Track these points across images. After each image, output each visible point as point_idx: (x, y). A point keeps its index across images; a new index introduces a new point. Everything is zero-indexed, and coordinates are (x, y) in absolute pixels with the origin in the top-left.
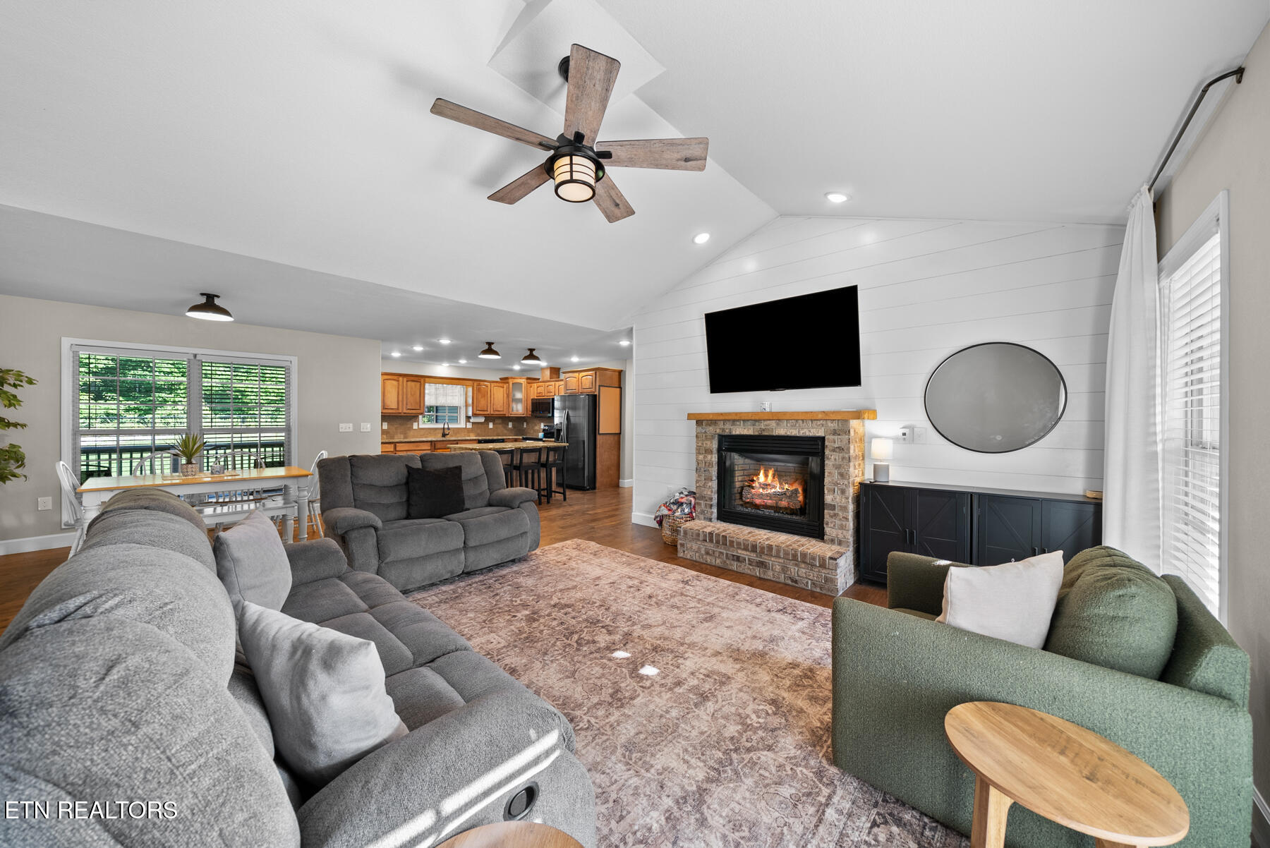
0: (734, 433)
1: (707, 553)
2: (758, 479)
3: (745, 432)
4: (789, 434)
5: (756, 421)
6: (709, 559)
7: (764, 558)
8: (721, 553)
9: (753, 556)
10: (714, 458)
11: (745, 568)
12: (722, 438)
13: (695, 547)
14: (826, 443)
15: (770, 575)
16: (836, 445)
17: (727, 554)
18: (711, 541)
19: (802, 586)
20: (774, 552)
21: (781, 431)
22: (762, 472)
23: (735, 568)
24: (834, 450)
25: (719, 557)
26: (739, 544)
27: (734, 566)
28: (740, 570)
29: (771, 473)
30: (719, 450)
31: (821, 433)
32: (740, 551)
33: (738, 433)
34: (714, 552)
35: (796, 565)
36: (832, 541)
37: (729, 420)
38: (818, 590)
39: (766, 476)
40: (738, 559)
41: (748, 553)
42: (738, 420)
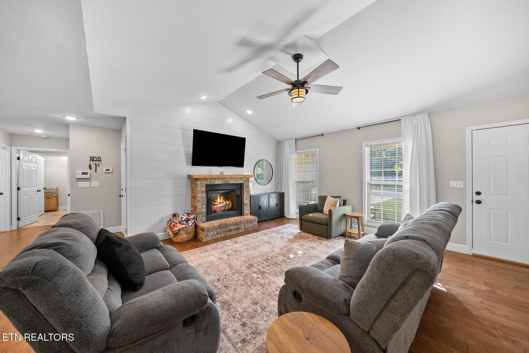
0: (215, 183)
1: (218, 234)
2: (217, 201)
3: (220, 183)
4: (234, 183)
5: (224, 178)
6: (219, 236)
7: (239, 226)
8: (223, 231)
9: (235, 227)
10: (204, 194)
11: (233, 233)
12: (207, 186)
13: (212, 234)
14: (244, 185)
15: (240, 231)
16: (246, 185)
17: (226, 231)
18: (220, 228)
19: (249, 230)
20: (242, 223)
21: (232, 182)
22: (219, 197)
23: (229, 235)
24: (246, 187)
25: (223, 233)
26: (231, 224)
27: (228, 234)
28: (231, 234)
29: (222, 198)
30: (207, 191)
31: (243, 182)
32: (230, 227)
33: (216, 183)
34: (221, 232)
35: (248, 224)
36: (246, 215)
37: (213, 178)
38: (253, 229)
39: (220, 199)
40: (230, 230)
41: (234, 227)
42: (217, 178)
